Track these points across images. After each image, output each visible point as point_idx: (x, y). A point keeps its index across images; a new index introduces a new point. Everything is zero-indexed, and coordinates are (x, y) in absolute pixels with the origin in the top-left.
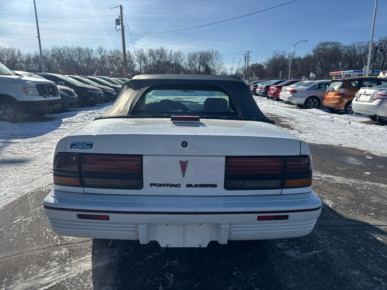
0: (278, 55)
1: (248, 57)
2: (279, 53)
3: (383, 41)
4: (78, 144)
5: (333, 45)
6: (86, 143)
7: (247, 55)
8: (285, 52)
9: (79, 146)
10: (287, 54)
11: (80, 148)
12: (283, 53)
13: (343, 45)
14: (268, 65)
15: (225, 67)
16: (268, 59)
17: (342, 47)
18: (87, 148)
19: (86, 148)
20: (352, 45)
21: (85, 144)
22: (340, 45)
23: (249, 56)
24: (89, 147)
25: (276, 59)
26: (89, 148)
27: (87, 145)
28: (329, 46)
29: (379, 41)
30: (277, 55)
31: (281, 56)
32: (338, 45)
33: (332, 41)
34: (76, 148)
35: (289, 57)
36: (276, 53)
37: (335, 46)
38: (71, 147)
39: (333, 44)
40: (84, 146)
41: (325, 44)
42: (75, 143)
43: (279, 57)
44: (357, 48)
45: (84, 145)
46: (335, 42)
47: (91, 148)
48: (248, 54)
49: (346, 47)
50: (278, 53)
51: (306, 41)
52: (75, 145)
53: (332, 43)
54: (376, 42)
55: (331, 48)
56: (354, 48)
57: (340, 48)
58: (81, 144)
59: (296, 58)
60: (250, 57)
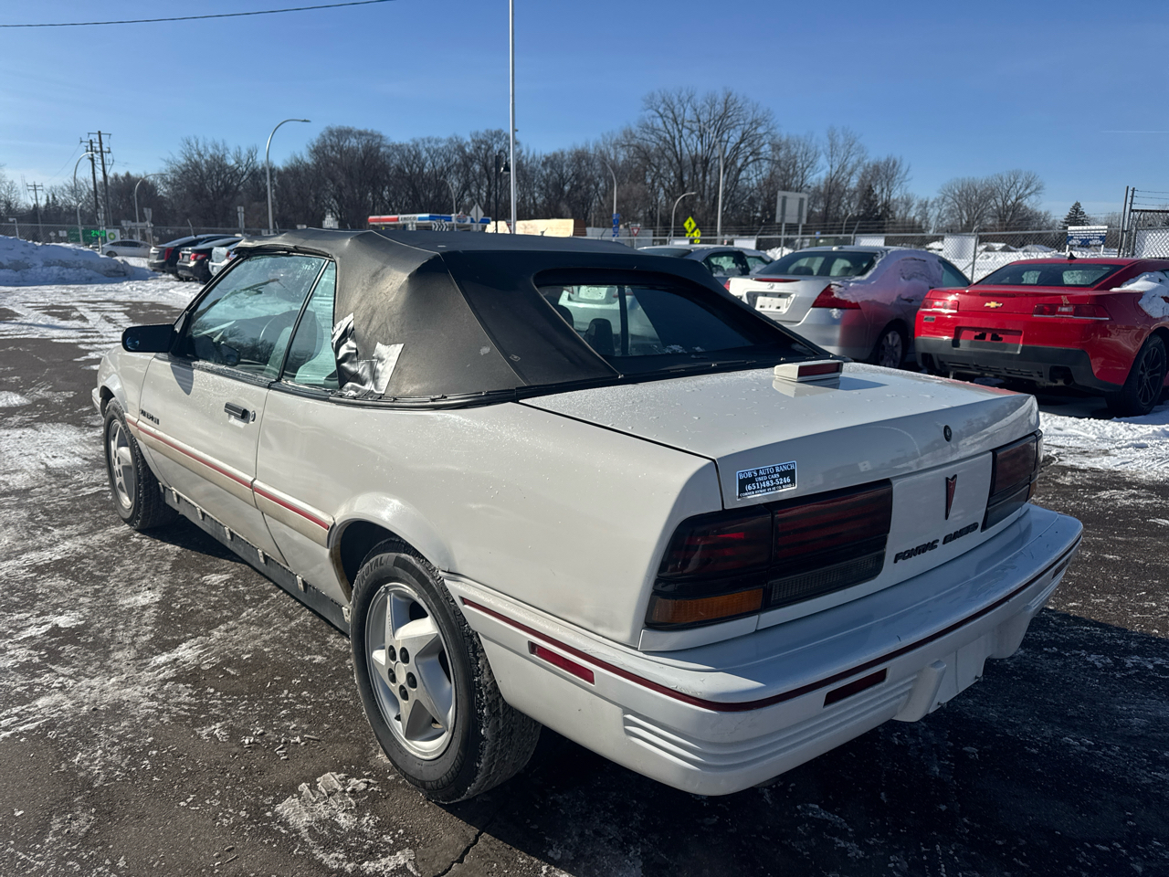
0: (202, 153)
1: (102, 151)
2: (205, 147)
3: (482, 142)
4: (758, 476)
5: (364, 140)
6: (777, 470)
7: (96, 145)
8: (224, 144)
9: (762, 482)
10: (232, 153)
11: (767, 488)
12: (216, 147)
13: (389, 143)
14: (173, 184)
15: (10, 179)
16: (168, 162)
17: (389, 147)
18: (784, 484)
19: (781, 485)
20: (411, 143)
21: (775, 473)
22: (384, 142)
23: (105, 149)
24: (789, 480)
25: (197, 165)
26: (787, 483)
27: (783, 474)
28: (353, 142)
29: (473, 141)
30: (200, 155)
31: (211, 156)
32: (378, 140)
33: (360, 127)
34: (756, 489)
35: (237, 163)
36: (195, 145)
37: (368, 141)
38: (742, 490)
39: (364, 138)
40: (774, 480)
41: (344, 133)
42: (750, 475)
43: (206, 162)
44: (424, 154)
45: (775, 476)
46: (369, 131)
47: (793, 482)
48: (101, 143)
49: (398, 148)
50: (200, 146)
51: (305, 121)
52: (751, 480)
53: (361, 134)
54: (467, 143)
55: (360, 146)
56: (417, 156)
57: (382, 150)
58: (767, 475)
59: (260, 168)
60: (109, 152)
